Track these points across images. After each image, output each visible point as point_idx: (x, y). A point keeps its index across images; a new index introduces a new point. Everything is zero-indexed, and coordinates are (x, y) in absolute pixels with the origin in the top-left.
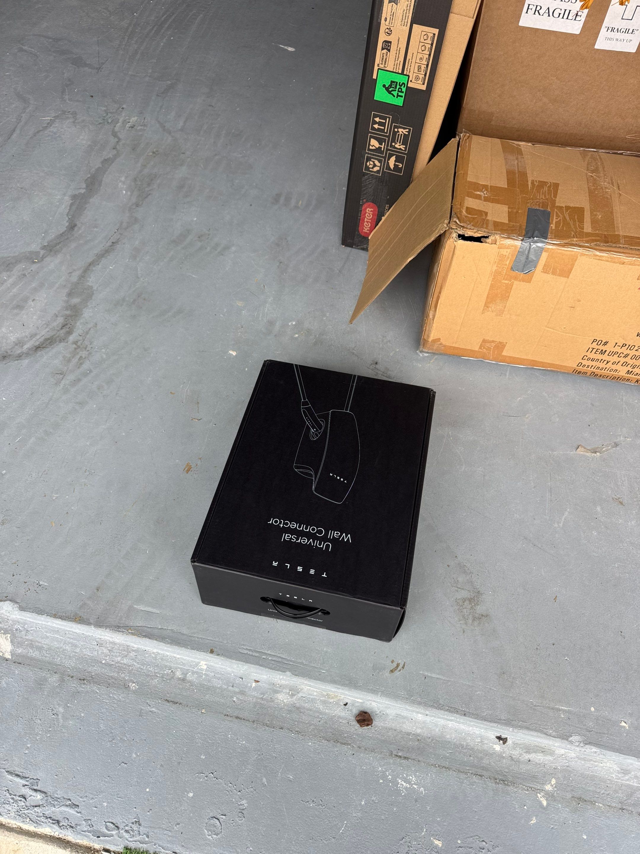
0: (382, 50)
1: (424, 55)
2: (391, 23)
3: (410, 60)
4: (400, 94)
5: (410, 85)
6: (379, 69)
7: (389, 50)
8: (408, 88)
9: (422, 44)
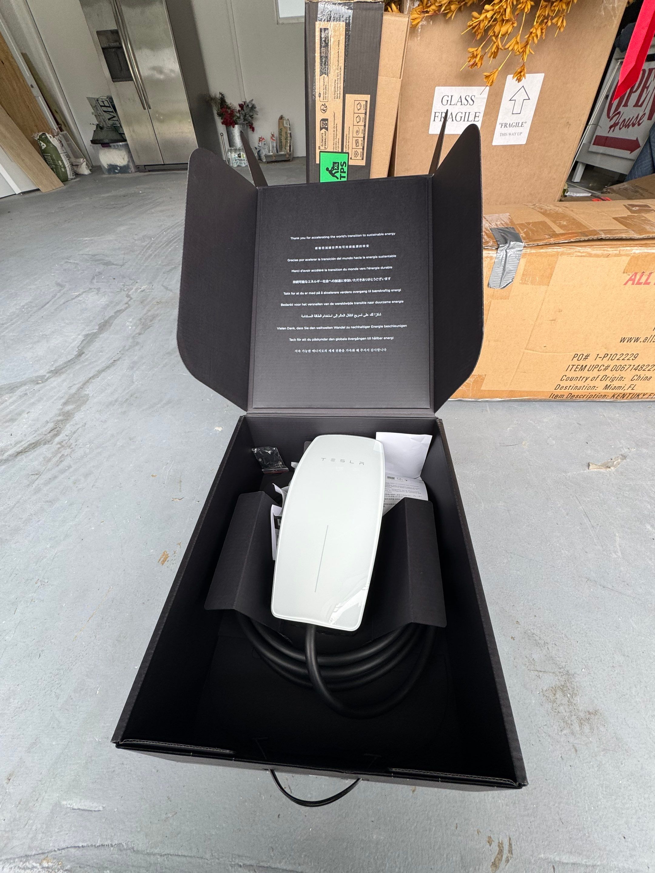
0: (321, 130)
1: (359, 127)
2: (325, 98)
3: (348, 136)
4: (343, 175)
5: (351, 163)
6: (320, 152)
7: (327, 129)
8: (349, 166)
9: (356, 115)
